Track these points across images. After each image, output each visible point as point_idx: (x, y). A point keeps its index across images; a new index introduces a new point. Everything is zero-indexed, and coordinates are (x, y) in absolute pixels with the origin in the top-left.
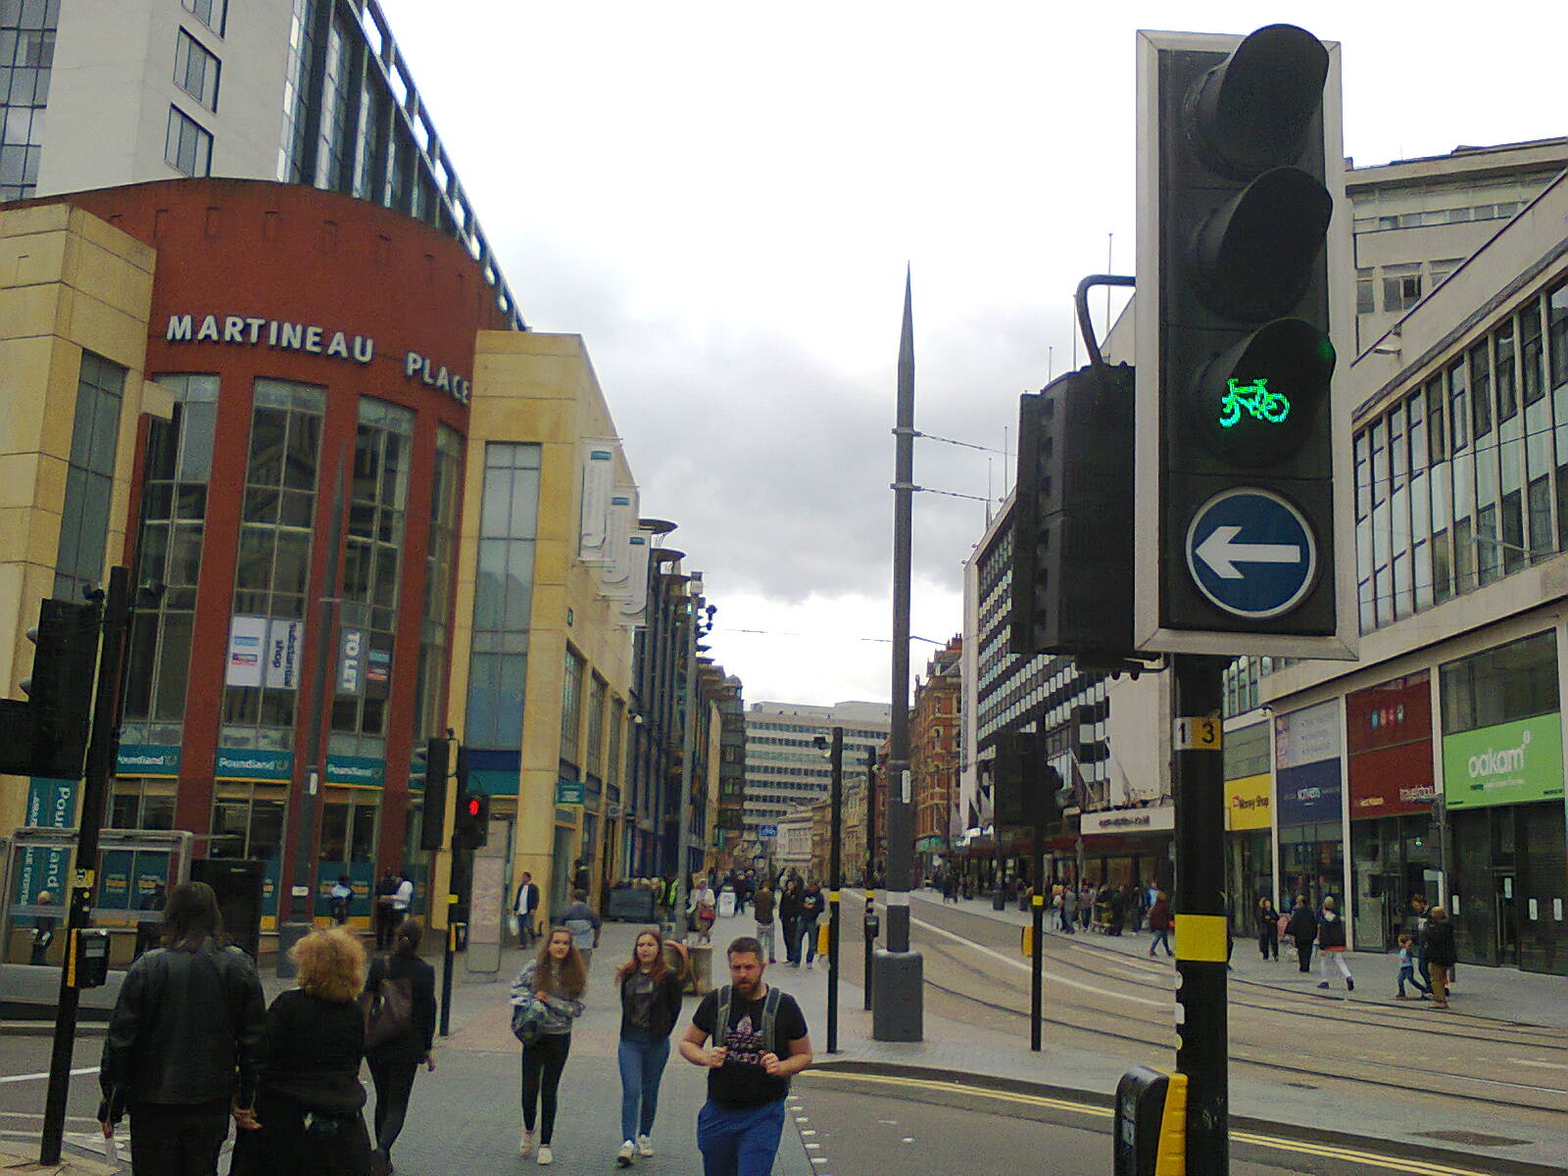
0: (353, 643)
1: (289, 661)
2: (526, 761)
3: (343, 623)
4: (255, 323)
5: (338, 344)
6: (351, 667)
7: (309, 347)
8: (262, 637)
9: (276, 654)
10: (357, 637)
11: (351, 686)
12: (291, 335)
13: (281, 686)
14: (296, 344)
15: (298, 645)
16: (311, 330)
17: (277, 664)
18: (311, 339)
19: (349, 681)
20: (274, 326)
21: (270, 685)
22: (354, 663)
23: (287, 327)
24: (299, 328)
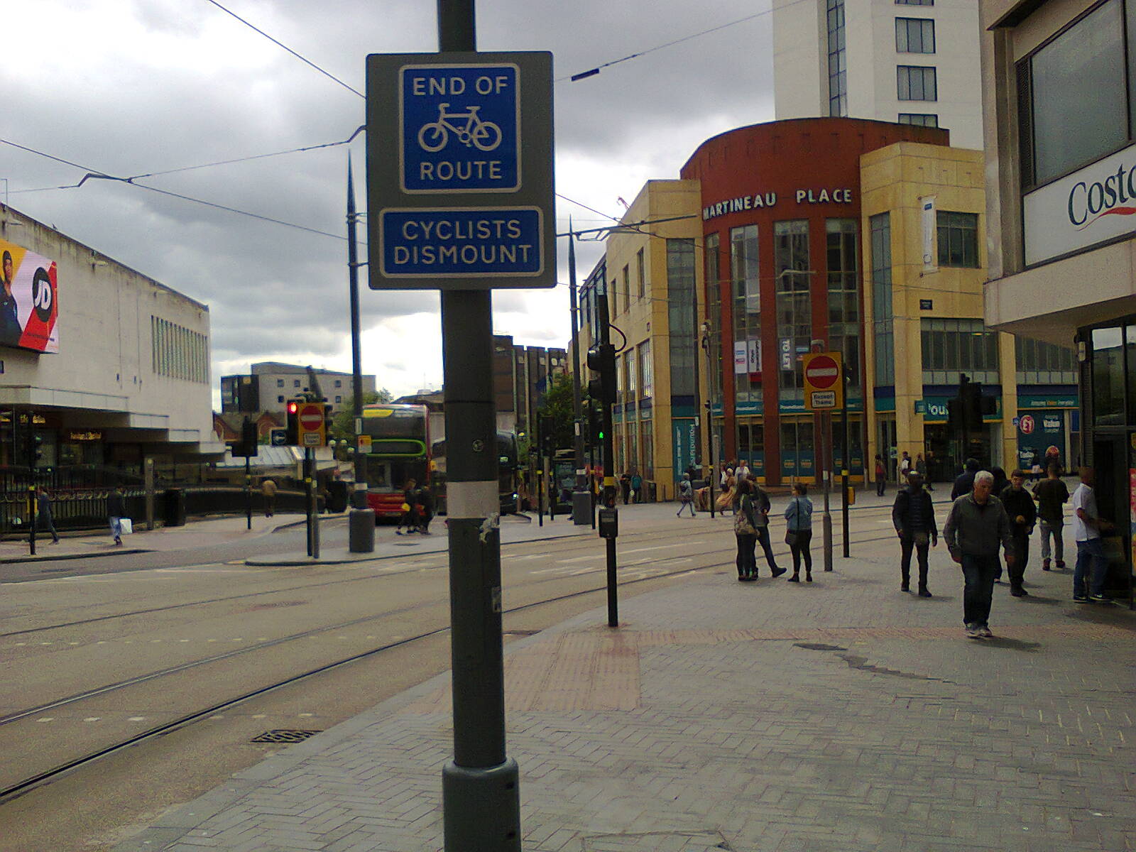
0: (786, 345)
1: (758, 359)
2: (897, 392)
3: (779, 336)
4: (725, 203)
5: (758, 201)
6: (787, 357)
7: (747, 207)
8: (745, 350)
9: (751, 357)
10: (788, 342)
11: (788, 366)
12: (738, 205)
13: (755, 371)
14: (741, 208)
15: (760, 351)
16: (746, 199)
17: (753, 361)
18: (747, 202)
19: (787, 363)
20: (732, 202)
21: (751, 371)
22: (788, 355)
23: (737, 202)
24: (741, 200)
